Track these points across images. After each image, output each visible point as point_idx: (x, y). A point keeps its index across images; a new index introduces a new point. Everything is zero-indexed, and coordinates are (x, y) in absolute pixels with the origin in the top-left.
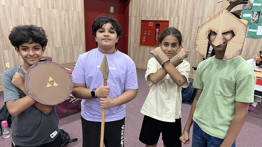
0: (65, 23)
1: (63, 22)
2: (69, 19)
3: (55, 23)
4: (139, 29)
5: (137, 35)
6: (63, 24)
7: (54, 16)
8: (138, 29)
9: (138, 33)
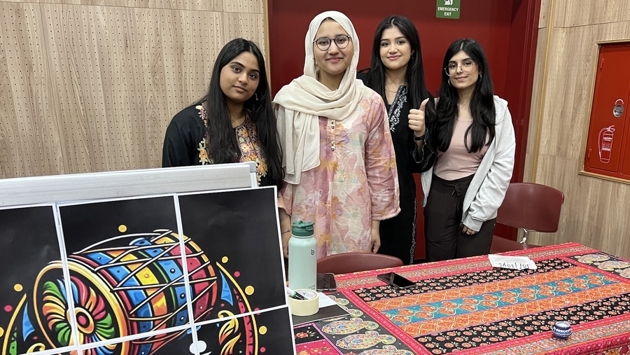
0: (156, 70)
1: (146, 65)
2: (180, 50)
3: (103, 72)
4: (585, 92)
5: (573, 119)
6: (148, 75)
7: (94, 36)
8: (579, 88)
9: (576, 111)
